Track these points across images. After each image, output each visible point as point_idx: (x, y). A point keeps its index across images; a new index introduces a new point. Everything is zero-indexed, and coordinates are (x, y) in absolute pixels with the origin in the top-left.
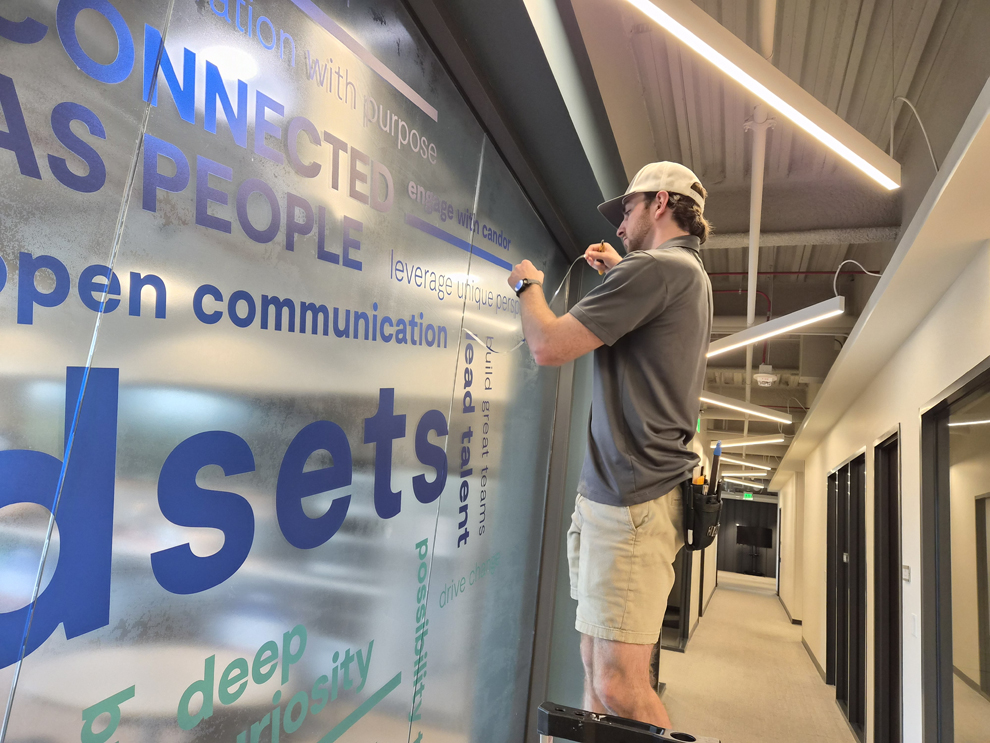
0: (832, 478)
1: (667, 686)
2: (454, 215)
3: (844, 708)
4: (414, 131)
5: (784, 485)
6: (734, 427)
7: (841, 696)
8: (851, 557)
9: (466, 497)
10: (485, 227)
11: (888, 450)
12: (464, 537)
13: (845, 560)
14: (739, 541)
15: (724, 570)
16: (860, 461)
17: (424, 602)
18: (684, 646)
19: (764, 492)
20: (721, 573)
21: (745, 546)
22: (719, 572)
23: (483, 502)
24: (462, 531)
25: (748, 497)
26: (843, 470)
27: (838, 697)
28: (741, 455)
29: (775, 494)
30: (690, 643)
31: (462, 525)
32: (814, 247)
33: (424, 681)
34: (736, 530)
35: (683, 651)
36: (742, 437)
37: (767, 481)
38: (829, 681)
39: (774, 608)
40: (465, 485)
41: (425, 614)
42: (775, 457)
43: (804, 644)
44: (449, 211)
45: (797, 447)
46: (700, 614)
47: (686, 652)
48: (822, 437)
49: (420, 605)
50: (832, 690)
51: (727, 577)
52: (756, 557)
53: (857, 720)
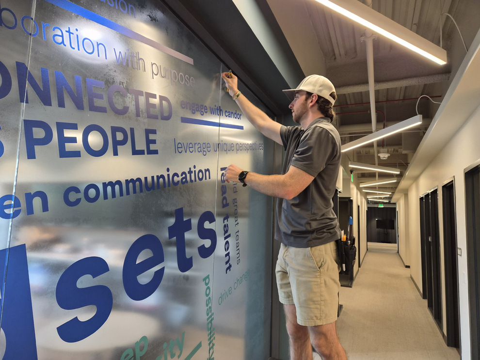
0: (421, 199)
1: (344, 306)
2: (208, 110)
3: (432, 312)
4: (181, 73)
5: (398, 200)
6: (371, 176)
7: (430, 306)
8: (432, 239)
9: (228, 248)
10: (226, 111)
11: (449, 189)
12: (229, 268)
13: (430, 240)
14: (377, 227)
15: (371, 241)
16: (435, 192)
17: (210, 305)
18: (351, 284)
19: (389, 203)
20: (369, 243)
21: (381, 229)
22: (368, 243)
23: (238, 248)
24: (228, 265)
25: (381, 206)
26: (427, 195)
27: (428, 306)
28: (376, 187)
29: (395, 204)
30: (354, 283)
31: (227, 263)
32: (406, 87)
33: (214, 342)
34: (376, 221)
35: (351, 287)
36: (376, 180)
37: (390, 198)
38: (424, 297)
39: (396, 260)
40: (227, 243)
41: (211, 310)
42: (393, 188)
43: (412, 278)
44: (205, 109)
45: (404, 184)
46: (359, 266)
47: (353, 287)
48: (416, 179)
49: (208, 307)
50: (426, 302)
51: (372, 245)
52: (387, 234)
53: (438, 318)
